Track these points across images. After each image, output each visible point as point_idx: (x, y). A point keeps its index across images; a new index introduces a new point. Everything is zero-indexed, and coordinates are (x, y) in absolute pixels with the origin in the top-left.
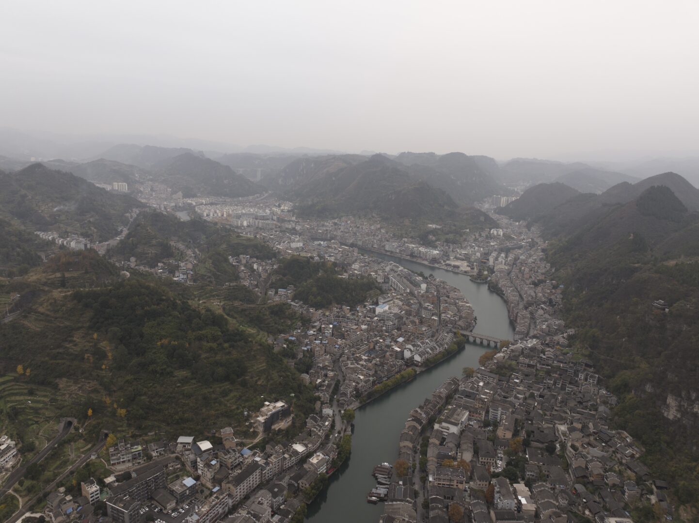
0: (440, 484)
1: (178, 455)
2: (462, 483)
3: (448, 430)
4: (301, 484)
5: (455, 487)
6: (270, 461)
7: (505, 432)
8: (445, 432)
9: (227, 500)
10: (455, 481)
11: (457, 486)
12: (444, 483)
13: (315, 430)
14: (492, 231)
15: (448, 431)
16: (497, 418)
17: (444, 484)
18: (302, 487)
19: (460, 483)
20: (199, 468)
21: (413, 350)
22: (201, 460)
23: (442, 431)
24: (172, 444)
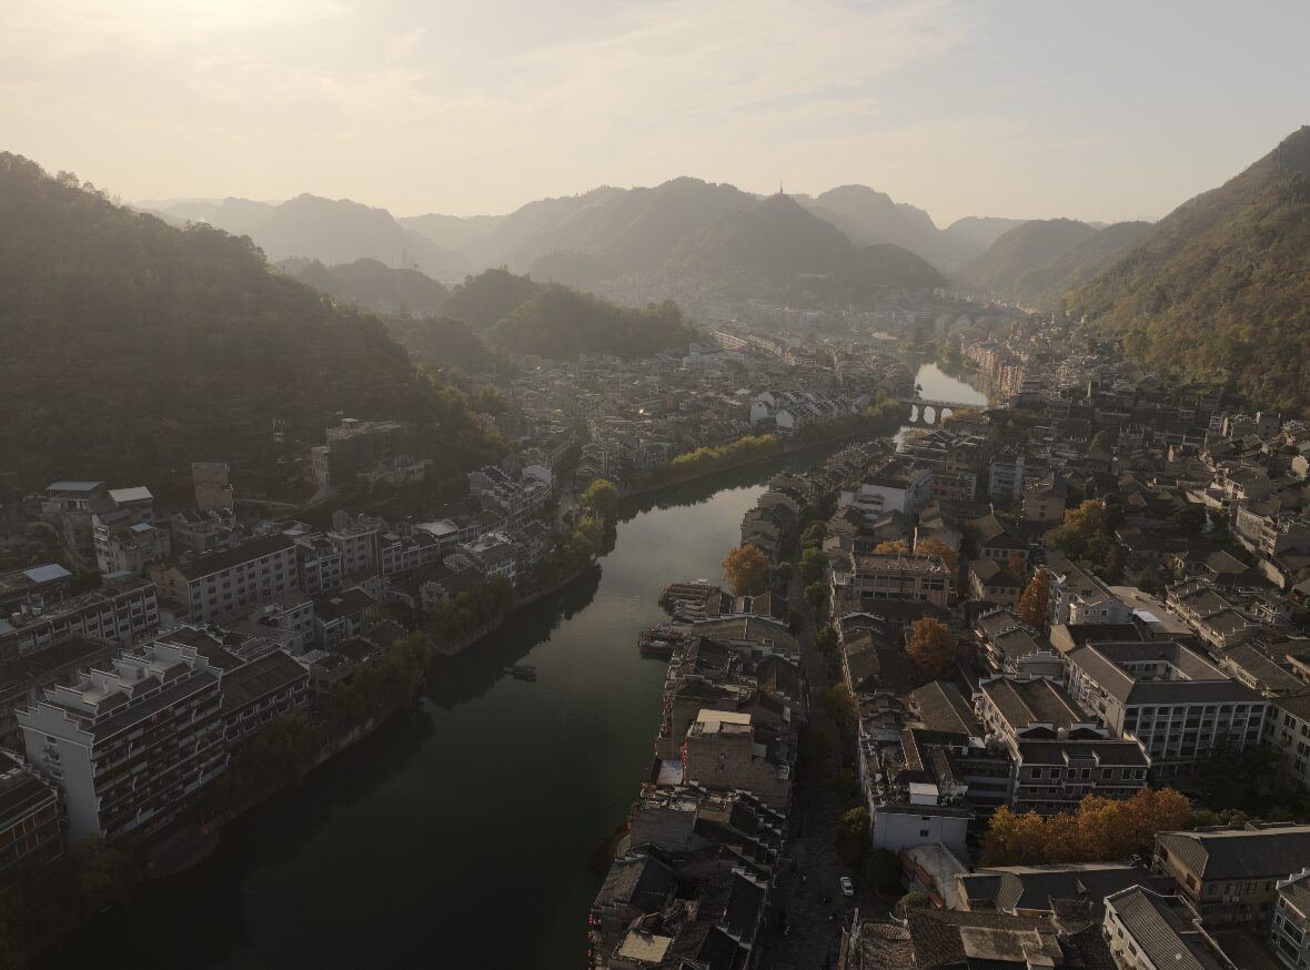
0: (870, 594)
1: (46, 525)
2: (941, 588)
3: (879, 503)
4: (424, 596)
5: (917, 600)
6: (333, 539)
7: (1043, 503)
8: (871, 511)
9: (154, 611)
10: (918, 581)
11: (923, 597)
12: (883, 590)
13: (492, 493)
14: (936, 290)
15: (878, 508)
16: (1011, 490)
17: (883, 595)
18: (431, 605)
19: (933, 587)
20: (100, 551)
21: (773, 404)
22: (103, 522)
23: (862, 511)
24: (31, 497)
